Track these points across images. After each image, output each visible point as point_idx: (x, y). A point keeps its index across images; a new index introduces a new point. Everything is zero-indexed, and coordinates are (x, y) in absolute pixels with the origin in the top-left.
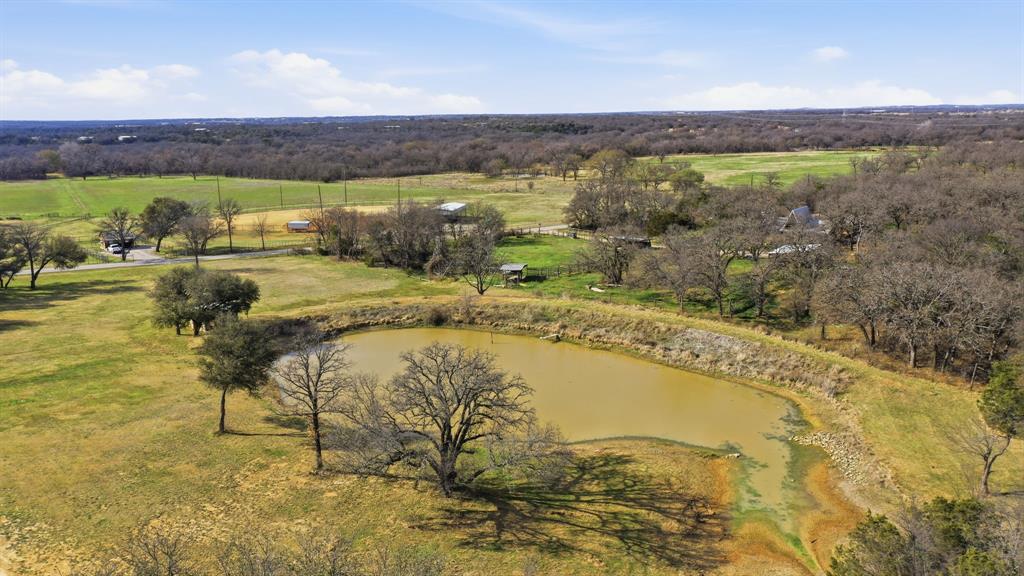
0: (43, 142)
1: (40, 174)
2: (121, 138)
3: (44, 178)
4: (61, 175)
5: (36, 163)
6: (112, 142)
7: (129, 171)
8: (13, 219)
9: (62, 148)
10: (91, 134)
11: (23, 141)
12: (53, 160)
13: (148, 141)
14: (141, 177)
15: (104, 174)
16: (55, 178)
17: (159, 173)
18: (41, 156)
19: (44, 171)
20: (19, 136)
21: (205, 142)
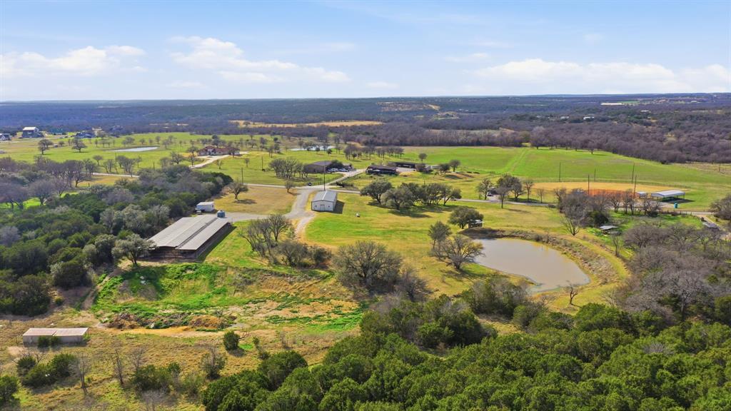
2: (585, 118)
3: (519, 146)
4: (529, 145)
5: (526, 136)
6: (579, 121)
13: (600, 121)
15: (550, 146)
16: (525, 146)
19: (521, 142)
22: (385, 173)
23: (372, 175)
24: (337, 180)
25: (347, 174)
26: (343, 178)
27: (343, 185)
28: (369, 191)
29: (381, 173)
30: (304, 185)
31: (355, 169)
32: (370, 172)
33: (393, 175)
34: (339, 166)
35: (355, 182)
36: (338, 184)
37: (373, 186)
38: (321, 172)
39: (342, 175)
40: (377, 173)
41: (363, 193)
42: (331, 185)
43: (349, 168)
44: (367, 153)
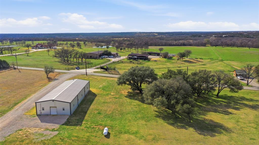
0: (204, 37)
1: (204, 45)
2: (223, 36)
3: (205, 46)
4: (209, 45)
5: (204, 42)
6: (221, 37)
7: (228, 45)
8: (201, 59)
9: (211, 38)
10: (216, 35)
11: (200, 36)
12: (208, 41)
13: (231, 37)
14: (232, 47)
15: (221, 46)
16: (208, 46)
17: (238, 46)
18: (205, 40)
19: (206, 44)
20: (199, 35)
21: (248, 37)
22: (141, 59)
23: (132, 60)
24: (102, 65)
25: (113, 60)
26: (110, 62)
27: (106, 69)
28: (128, 80)
29: (138, 59)
30: (73, 69)
31: (120, 56)
32: (130, 58)
33: (146, 60)
34: (109, 54)
35: (118, 66)
36: (102, 68)
37: (133, 74)
38: (95, 58)
39: (109, 60)
40: (135, 59)
41: (121, 82)
42: (97, 68)
43: (115, 56)
44: (129, 48)
